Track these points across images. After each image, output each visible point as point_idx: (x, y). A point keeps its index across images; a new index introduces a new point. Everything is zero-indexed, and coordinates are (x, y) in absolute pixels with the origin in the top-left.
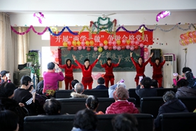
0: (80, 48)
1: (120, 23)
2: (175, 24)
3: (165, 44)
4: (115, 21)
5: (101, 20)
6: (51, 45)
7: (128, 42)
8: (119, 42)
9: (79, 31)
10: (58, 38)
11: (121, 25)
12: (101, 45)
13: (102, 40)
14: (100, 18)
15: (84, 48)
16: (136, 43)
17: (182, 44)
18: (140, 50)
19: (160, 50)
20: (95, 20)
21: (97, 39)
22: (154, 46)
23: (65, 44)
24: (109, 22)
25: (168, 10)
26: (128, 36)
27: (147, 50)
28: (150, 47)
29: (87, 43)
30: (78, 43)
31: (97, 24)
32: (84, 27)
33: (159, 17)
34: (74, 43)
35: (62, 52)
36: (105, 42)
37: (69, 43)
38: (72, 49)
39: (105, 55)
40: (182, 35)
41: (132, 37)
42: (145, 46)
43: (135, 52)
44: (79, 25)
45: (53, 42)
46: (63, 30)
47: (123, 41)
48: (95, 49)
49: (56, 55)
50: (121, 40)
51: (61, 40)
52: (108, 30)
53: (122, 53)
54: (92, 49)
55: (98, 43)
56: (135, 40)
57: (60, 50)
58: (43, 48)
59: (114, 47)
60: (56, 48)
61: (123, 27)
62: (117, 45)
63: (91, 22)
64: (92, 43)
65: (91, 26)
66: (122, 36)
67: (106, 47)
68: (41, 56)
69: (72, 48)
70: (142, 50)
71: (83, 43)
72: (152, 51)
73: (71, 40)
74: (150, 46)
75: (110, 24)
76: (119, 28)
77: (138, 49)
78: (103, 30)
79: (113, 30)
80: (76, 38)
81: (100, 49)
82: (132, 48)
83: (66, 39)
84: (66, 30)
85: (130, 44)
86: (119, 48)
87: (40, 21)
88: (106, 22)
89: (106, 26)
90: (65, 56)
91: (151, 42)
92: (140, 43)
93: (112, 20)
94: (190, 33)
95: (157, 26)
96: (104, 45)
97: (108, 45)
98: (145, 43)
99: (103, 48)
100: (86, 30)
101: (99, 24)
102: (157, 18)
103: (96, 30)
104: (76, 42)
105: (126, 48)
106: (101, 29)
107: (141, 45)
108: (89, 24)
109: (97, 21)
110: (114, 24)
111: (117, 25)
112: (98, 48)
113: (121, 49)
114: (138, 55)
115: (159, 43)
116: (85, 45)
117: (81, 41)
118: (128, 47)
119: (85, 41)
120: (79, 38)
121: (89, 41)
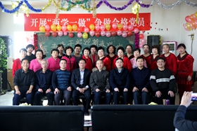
0: (60, 33)
3: (165, 30)
6: (25, 30)
7: (119, 26)
8: (108, 27)
10: (34, 22)
12: (86, 30)
13: (87, 24)
15: (65, 34)
16: (130, 28)
17: (188, 29)
18: (134, 37)
19: (158, 37)
21: (82, 23)
22: (152, 32)
23: (42, 29)
26: (119, 20)
27: (143, 37)
28: (146, 34)
29: (69, 27)
30: (58, 27)
32: (50, 1)
34: (52, 27)
35: (39, 39)
36: (92, 27)
37: (47, 27)
39: (92, 42)
40: (188, 17)
41: (124, 21)
42: (141, 32)
43: (128, 39)
47: (114, 26)
48: (79, 35)
49: (32, 43)
50: (111, 24)
51: (38, 24)
53: (113, 41)
54: (74, 35)
55: (83, 28)
56: (129, 24)
57: (36, 36)
58: (15, 33)
59: (102, 33)
60: (32, 33)
62: (106, 30)
64: (74, 27)
66: (112, 20)
67: (92, 33)
68: (12, 43)
69: (51, 34)
70: (137, 37)
71: (63, 28)
72: (150, 38)
73: (50, 24)
74: (146, 32)
76: (101, 3)
77: (131, 35)
80: (56, 22)
81: (85, 36)
82: (124, 35)
83: (43, 23)
85: (122, 30)
86: (108, 34)
91: (148, 27)
92: (134, 28)
95: (155, 0)
96: (90, 30)
97: (95, 30)
98: (141, 28)
99: (88, 33)
104: (56, 25)
105: (116, 35)
107: (136, 31)
112: (82, 33)
113: (111, 36)
114: (132, 43)
115: (157, 29)
116: (67, 30)
117: (61, 26)
118: (119, 33)
119: (66, 25)
120: (60, 21)
121: (72, 25)
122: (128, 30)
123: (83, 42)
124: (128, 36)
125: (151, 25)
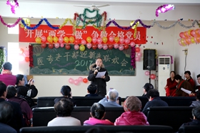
0: (57, 45)
1: (111, 17)
2: (177, 20)
3: (160, 44)
4: (105, 13)
5: (87, 12)
6: (20, 41)
7: (116, 40)
8: (105, 40)
9: (61, 24)
10: (30, 33)
11: (112, 19)
12: (83, 42)
13: (84, 37)
14: (86, 10)
15: (62, 45)
16: (127, 41)
17: (182, 45)
18: (130, 50)
19: (154, 51)
20: (81, 12)
21: (79, 35)
22: (148, 46)
23: (38, 41)
24: (98, 15)
25: (172, 4)
26: (116, 32)
27: (139, 51)
28: (143, 47)
29: (66, 39)
30: (55, 39)
31: (82, 17)
32: (67, 20)
33: (159, 11)
34: (49, 39)
35: (34, 50)
36: (89, 39)
37: (44, 38)
38: (47, 47)
39: (88, 54)
40: (182, 33)
41: (121, 34)
42: (137, 46)
43: (125, 52)
44: (60, 17)
45: (23, 37)
46: (40, 23)
47: (111, 39)
48: (76, 47)
49: (27, 54)
50: (108, 37)
51: (33, 35)
52: (96, 24)
53: (109, 53)
54: (71, 47)
55: (80, 40)
56: (125, 38)
57: (31, 47)
58: (9, 43)
59: (100, 46)
60: (27, 44)
61: (114, 22)
62: (103, 43)
63: (76, 14)
64: (72, 39)
65: (75, 19)
66: (109, 33)
67: (89, 46)
68: (7, 54)
69: (47, 45)
70: (133, 50)
71: (60, 39)
72: (146, 51)
73: (46, 35)
74: (142, 45)
75: (99, 17)
76: (110, 22)
77: (128, 48)
78: (90, 25)
79: (102, 25)
80: (52, 33)
81: (82, 48)
82: (121, 48)
83: (39, 34)
84: (44, 23)
85: (119, 43)
86: (105, 47)
87: (13, 11)
88: (94, 15)
89: (93, 20)
90: (38, 55)
91: (144, 41)
92: (131, 41)
93: (101, 13)
94: (192, 31)
95: (155, 22)
96: (87, 42)
97: (92, 42)
98: (137, 42)
99: (85, 46)
100: (69, 24)
101: (86, 17)
102: (157, 13)
103: (81, 24)
104: (52, 37)
105: (113, 48)
106: (87, 23)
107: (132, 44)
108: (72, 17)
109: (82, 13)
110: (103, 17)
111: (108, 18)
112: (80, 46)
113: (108, 48)
114: (128, 56)
115: (153, 43)
116: (64, 42)
117: (58, 37)
118: (116, 46)
119: (63, 37)
120: (56, 32)
121: (69, 37)
122: (124, 43)
123: (79, 54)
124: (124, 49)
125: (147, 39)
